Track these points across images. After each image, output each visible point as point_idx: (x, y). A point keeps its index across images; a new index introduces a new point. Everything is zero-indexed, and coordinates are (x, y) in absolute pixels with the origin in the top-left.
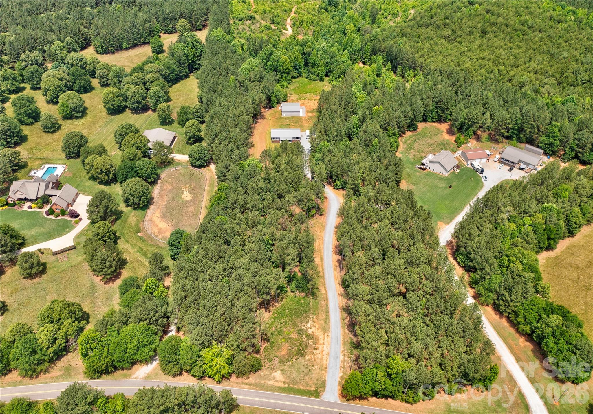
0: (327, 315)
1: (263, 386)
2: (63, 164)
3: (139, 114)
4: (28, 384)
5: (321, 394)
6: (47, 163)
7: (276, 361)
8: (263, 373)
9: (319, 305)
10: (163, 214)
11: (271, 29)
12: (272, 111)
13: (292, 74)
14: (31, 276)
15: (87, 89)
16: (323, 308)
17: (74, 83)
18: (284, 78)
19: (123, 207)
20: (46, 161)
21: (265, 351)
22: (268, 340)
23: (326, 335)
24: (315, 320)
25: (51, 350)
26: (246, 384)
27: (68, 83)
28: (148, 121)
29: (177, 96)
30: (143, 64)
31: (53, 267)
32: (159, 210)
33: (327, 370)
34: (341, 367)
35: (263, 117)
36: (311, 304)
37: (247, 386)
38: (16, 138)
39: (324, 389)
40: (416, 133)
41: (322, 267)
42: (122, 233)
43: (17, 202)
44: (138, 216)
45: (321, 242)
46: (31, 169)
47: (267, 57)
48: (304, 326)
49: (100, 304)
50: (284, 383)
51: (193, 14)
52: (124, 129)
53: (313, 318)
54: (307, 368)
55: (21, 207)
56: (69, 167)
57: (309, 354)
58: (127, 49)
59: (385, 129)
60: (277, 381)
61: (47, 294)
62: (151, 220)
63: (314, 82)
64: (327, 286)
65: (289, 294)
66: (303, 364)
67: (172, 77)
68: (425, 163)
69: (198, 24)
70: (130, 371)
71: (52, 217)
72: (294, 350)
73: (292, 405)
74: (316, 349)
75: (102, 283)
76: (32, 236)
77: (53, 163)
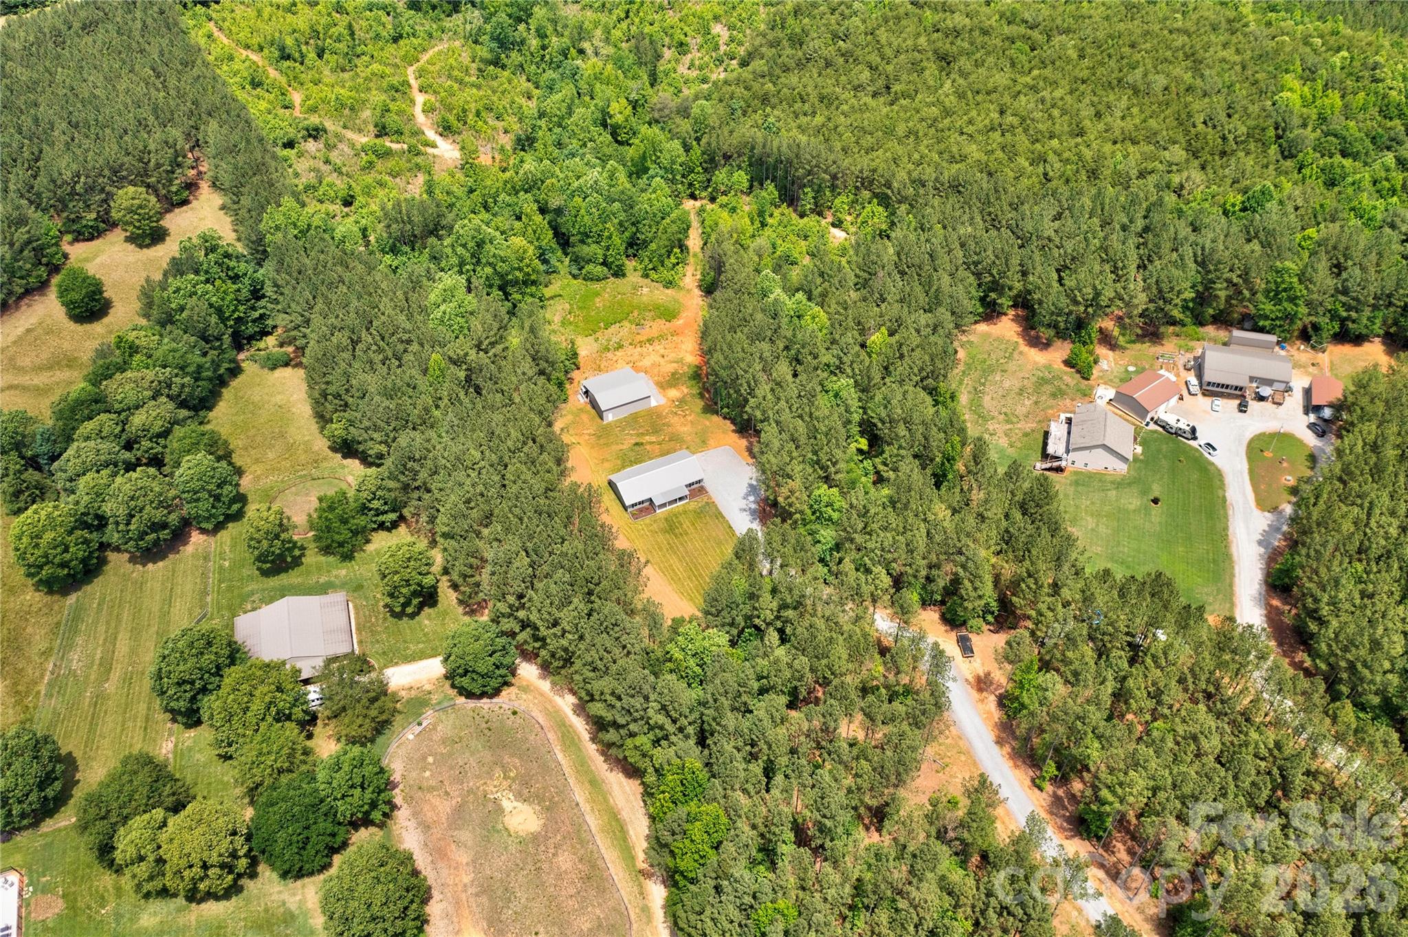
10: (489, 922)
11: (389, 152)
28: (213, 578)
51: (152, 164)
52: (191, 662)
56: (31, 874)
59: (929, 393)
63: (600, 284)
69: (174, 189)
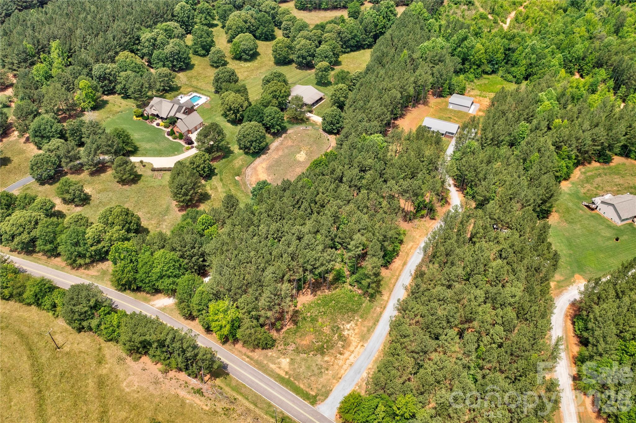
0: (375, 324)
1: (263, 367)
2: (208, 96)
3: (302, 70)
4: (67, 273)
5: (318, 402)
6: (196, 92)
7: (292, 347)
8: (270, 354)
9: (372, 310)
10: (270, 167)
11: (487, 18)
12: (440, 100)
13: (483, 67)
14: (123, 182)
15: (268, 37)
16: (375, 315)
17: (258, 28)
18: (472, 70)
19: (235, 148)
20: (197, 89)
21: (286, 332)
22: (295, 323)
23: (361, 343)
24: (358, 323)
25: (93, 248)
26: (248, 357)
27: (251, 27)
28: (306, 78)
29: (348, 62)
30: (327, 23)
31: (146, 181)
32: (268, 161)
33: (340, 380)
34: (357, 384)
35: (426, 103)
36: (364, 305)
37: (247, 359)
38: (182, 63)
39: (325, 399)
40: (605, 167)
41: (400, 272)
42: (221, 172)
43: (150, 117)
44: (246, 161)
45: (415, 246)
46: (181, 93)
47: (459, 42)
48: (343, 324)
49: (164, 227)
50: (287, 373)
52: (272, 76)
53: (358, 320)
54: (319, 369)
55: (152, 122)
56: (212, 100)
57: (330, 356)
58: (326, 9)
59: (558, 148)
60: (280, 368)
61: (127, 201)
62: (255, 169)
63: (507, 83)
64: (393, 293)
65: (347, 287)
66: (318, 363)
67: (352, 43)
68: (595, 202)
70: (152, 297)
71: (170, 138)
72: (317, 344)
73: (280, 400)
74: (341, 354)
75: (177, 209)
76: (145, 149)
77: (200, 93)
